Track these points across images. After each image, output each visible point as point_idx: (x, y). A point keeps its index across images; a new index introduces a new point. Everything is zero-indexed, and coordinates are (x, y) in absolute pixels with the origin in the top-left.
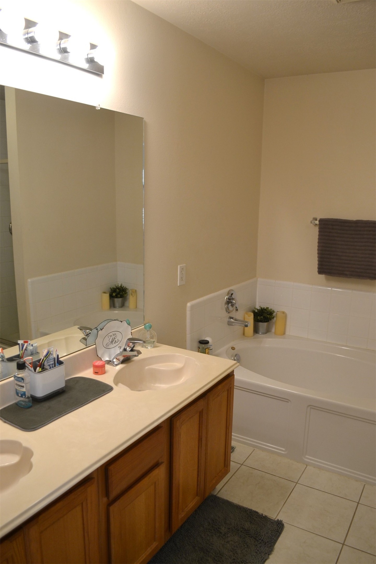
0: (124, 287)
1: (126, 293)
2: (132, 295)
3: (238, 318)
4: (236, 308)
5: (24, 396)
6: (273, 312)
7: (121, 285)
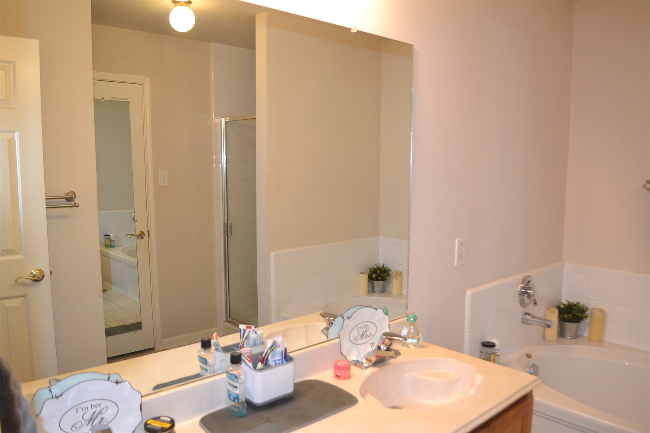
0: (386, 268)
1: (388, 275)
2: (396, 278)
3: (535, 314)
4: (535, 300)
5: (237, 401)
6: (585, 309)
7: (384, 265)
